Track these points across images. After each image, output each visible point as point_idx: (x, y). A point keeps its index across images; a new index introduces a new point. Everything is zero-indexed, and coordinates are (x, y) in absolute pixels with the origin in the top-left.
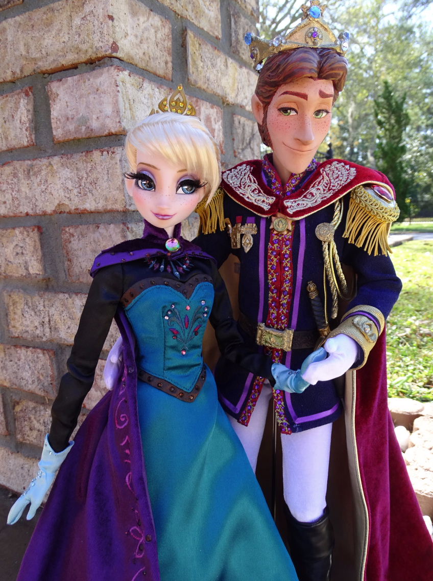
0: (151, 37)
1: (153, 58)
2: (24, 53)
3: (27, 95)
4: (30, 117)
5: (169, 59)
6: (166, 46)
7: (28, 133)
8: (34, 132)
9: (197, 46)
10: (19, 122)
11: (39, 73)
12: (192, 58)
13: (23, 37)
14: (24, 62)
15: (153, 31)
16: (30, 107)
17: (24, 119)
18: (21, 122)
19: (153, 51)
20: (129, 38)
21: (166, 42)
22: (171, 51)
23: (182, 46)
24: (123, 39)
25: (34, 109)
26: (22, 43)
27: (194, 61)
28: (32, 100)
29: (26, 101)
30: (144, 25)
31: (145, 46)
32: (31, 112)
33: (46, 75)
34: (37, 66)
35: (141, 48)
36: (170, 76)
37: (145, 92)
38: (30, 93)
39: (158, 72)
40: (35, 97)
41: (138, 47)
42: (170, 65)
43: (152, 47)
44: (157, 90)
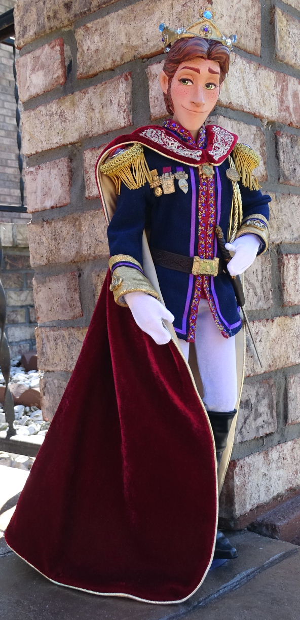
0: (243, 16)
1: (244, 36)
2: (125, 42)
3: (126, 79)
4: (128, 99)
5: (259, 36)
6: (256, 24)
7: (125, 115)
8: (131, 113)
9: (285, 22)
10: (117, 105)
11: (139, 58)
12: (280, 35)
13: (125, 28)
14: (125, 51)
15: (244, 10)
16: (129, 90)
17: (123, 102)
18: (119, 105)
19: (245, 28)
20: (224, 18)
21: (256, 20)
22: (260, 28)
23: (271, 24)
24: (219, 20)
25: (132, 92)
26: (124, 34)
27: (282, 37)
28: (131, 84)
29: (125, 85)
30: (237, 6)
31: (237, 25)
32: (130, 94)
33: (145, 60)
34: (137, 52)
35: (234, 27)
36: (259, 52)
37: (237, 67)
38: (129, 77)
39: (248, 49)
40: (133, 81)
41: (232, 27)
42: (259, 41)
43: (244, 25)
44: (248, 65)
